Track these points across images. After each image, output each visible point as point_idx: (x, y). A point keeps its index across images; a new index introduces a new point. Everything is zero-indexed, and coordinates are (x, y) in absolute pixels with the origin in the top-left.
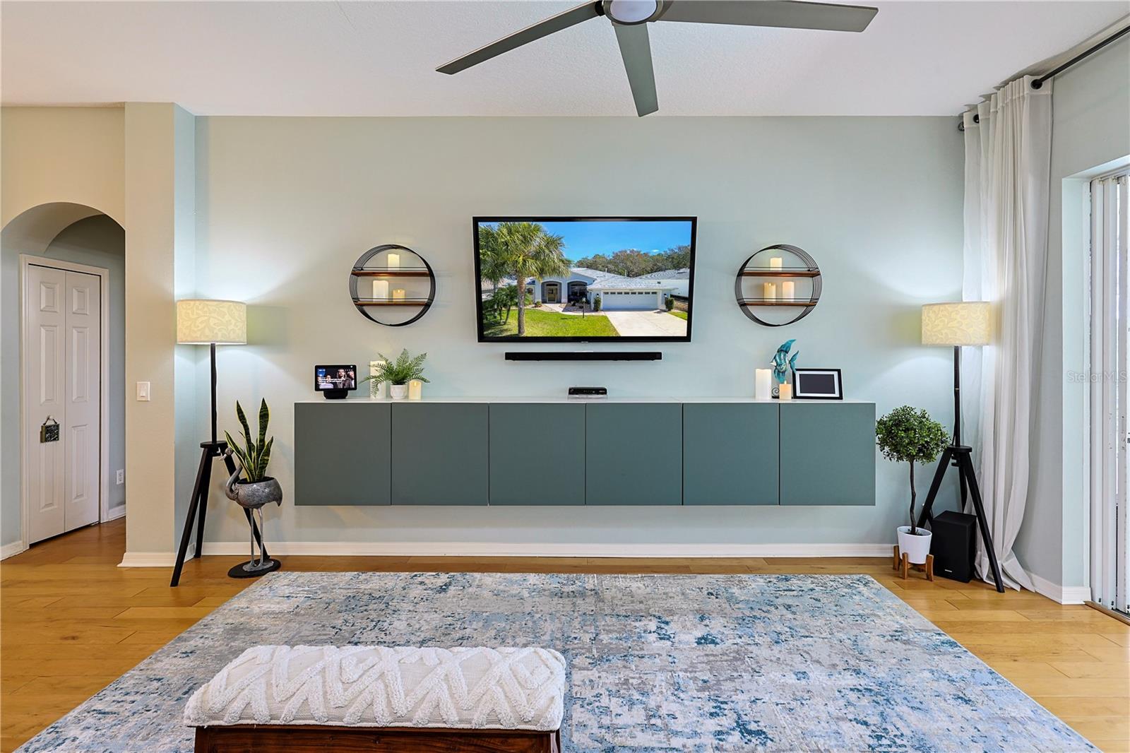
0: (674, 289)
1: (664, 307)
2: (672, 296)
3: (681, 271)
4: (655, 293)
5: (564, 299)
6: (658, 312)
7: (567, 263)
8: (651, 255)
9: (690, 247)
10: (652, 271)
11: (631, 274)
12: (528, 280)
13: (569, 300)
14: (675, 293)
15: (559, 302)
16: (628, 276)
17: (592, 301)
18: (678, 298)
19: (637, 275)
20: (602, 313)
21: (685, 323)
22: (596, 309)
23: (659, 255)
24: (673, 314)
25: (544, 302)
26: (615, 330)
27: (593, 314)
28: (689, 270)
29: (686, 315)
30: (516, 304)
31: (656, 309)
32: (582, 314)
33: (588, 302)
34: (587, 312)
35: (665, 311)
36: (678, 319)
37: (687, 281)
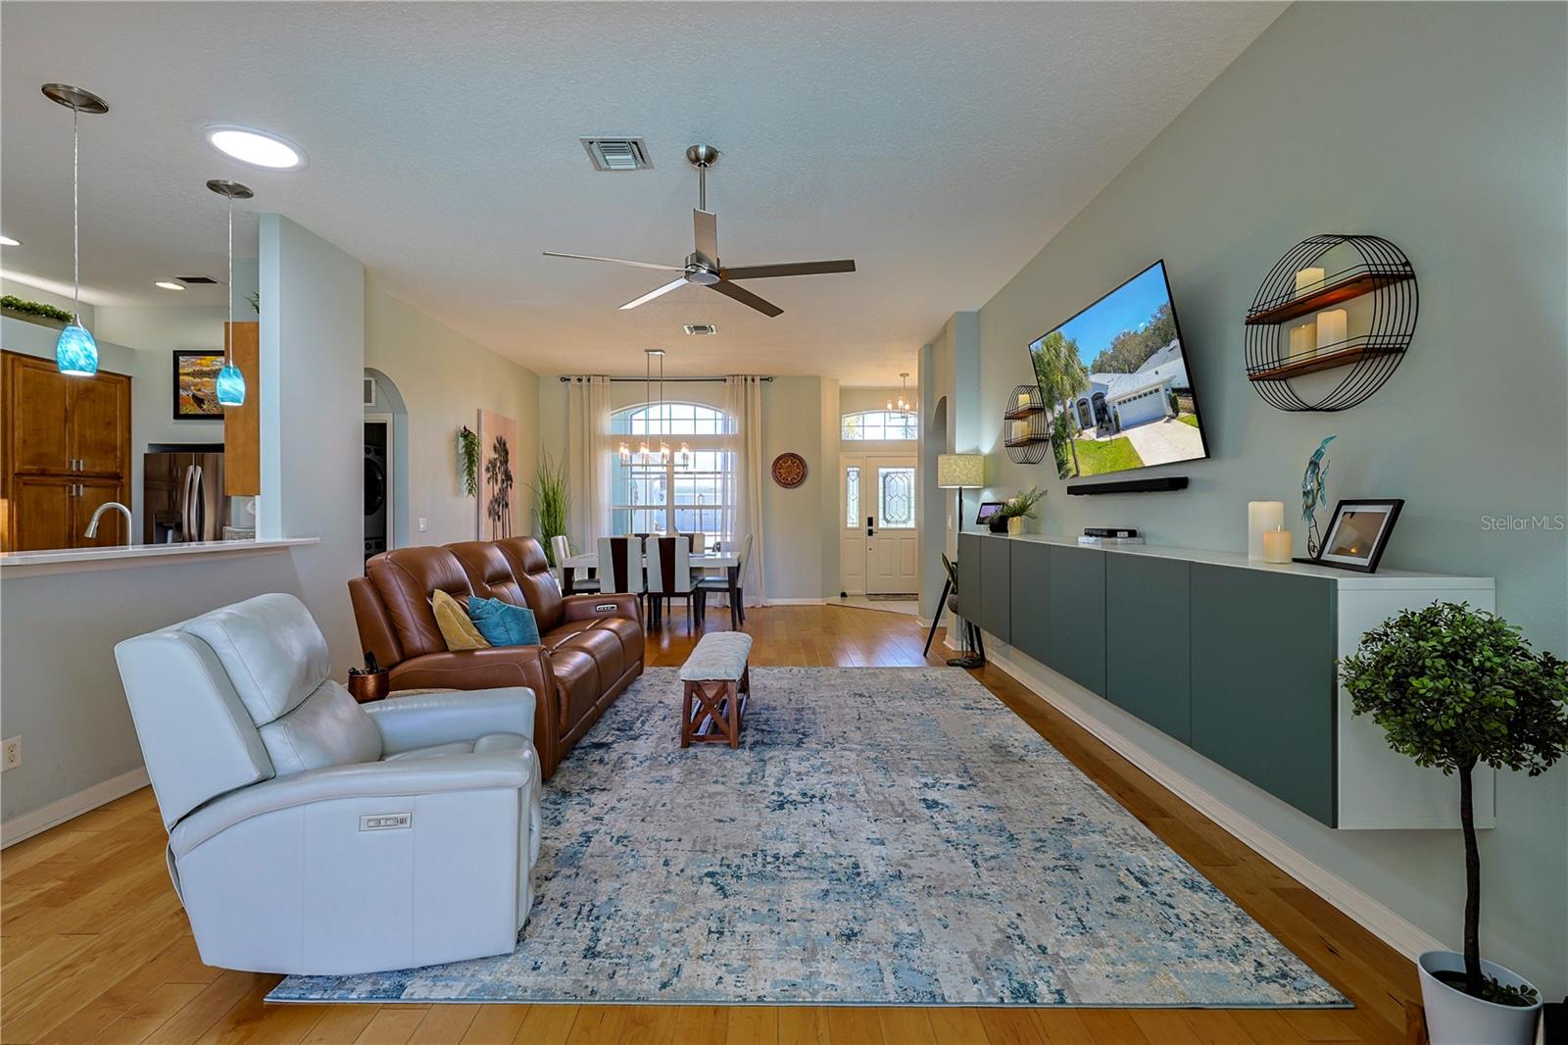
0: (1172, 378)
1: (1170, 412)
2: (1174, 390)
3: (1171, 347)
4: (1157, 391)
5: (1094, 422)
6: (1168, 421)
7: (1084, 370)
8: (1139, 333)
9: (1169, 305)
10: (1148, 357)
11: (1133, 369)
12: (1068, 404)
13: (1098, 421)
14: (1176, 386)
15: (1092, 426)
16: (1130, 372)
17: (1113, 419)
18: (1179, 391)
19: (1136, 368)
20: (1123, 434)
21: (1197, 432)
22: (1118, 431)
23: (1146, 329)
24: (1182, 420)
25: (1083, 429)
26: (1139, 458)
27: (1117, 436)
28: (1178, 341)
29: (1194, 418)
30: (1068, 436)
31: (1165, 416)
32: (1108, 439)
33: (1110, 420)
34: (1113, 434)
35: (1174, 418)
36: (1190, 427)
37: (1182, 359)
